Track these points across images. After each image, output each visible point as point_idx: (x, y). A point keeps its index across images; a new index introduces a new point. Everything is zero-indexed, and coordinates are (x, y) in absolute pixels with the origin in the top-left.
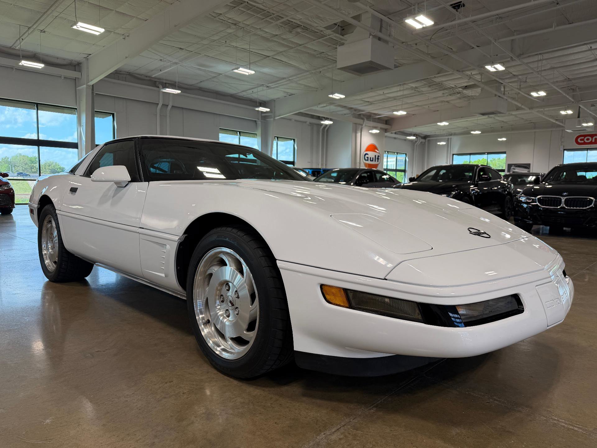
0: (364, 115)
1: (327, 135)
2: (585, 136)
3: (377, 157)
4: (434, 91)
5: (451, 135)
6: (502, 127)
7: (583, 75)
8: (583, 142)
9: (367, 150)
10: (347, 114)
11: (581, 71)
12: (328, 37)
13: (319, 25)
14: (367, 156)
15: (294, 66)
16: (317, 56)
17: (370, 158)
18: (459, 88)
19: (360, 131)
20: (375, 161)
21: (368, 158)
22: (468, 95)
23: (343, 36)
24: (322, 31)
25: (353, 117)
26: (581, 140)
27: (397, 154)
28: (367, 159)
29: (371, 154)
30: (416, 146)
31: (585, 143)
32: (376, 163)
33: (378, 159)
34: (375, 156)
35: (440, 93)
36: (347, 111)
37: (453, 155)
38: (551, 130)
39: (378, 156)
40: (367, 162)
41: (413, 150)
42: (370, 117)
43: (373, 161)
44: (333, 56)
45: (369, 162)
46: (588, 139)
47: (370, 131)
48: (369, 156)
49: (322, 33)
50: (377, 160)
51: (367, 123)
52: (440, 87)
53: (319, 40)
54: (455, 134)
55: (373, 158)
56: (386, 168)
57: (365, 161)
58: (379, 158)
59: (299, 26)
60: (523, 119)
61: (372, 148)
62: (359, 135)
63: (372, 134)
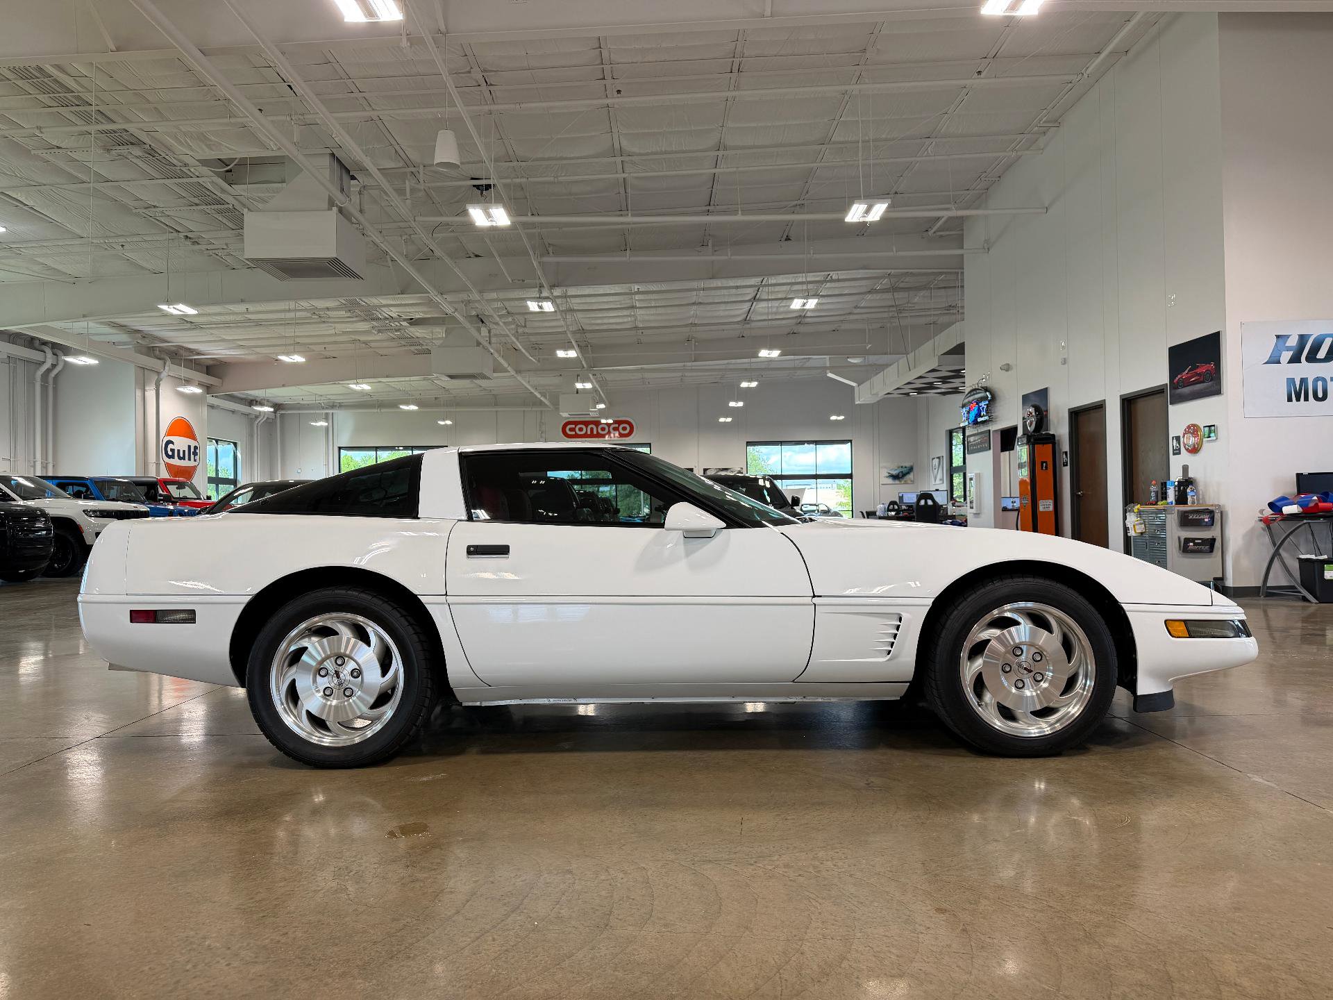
0: (162, 350)
1: (55, 389)
2: (576, 423)
3: (192, 450)
4: (354, 319)
5: (333, 406)
6: (436, 398)
7: (605, 327)
8: (574, 433)
9: (169, 433)
10: (125, 344)
11: (606, 321)
12: (196, 180)
13: (190, 153)
14: (170, 446)
15: (51, 222)
16: (134, 211)
17: (179, 451)
18: (405, 320)
19: (154, 387)
20: (189, 459)
21: (173, 450)
22: (411, 334)
23: (230, 185)
24: (186, 165)
25: (136, 352)
26: (571, 430)
27: (217, 444)
28: (170, 453)
29: (180, 443)
30: (257, 427)
31: (577, 436)
32: (192, 463)
33: (195, 454)
34: (189, 447)
35: (363, 326)
36: (124, 337)
37: (340, 448)
38: (523, 409)
39: (196, 448)
40: (171, 461)
41: (251, 435)
42: (178, 355)
43: (183, 458)
44: (176, 219)
45: (176, 462)
46: (581, 429)
47: (181, 389)
48: (176, 447)
49: (184, 169)
50: (192, 456)
51: (170, 369)
52: (369, 315)
53: (167, 182)
54: (341, 406)
55: (184, 451)
56: (214, 475)
57: (167, 460)
58: (198, 451)
59: (136, 142)
60: (481, 386)
61: (182, 427)
62: (151, 394)
63: (182, 395)
